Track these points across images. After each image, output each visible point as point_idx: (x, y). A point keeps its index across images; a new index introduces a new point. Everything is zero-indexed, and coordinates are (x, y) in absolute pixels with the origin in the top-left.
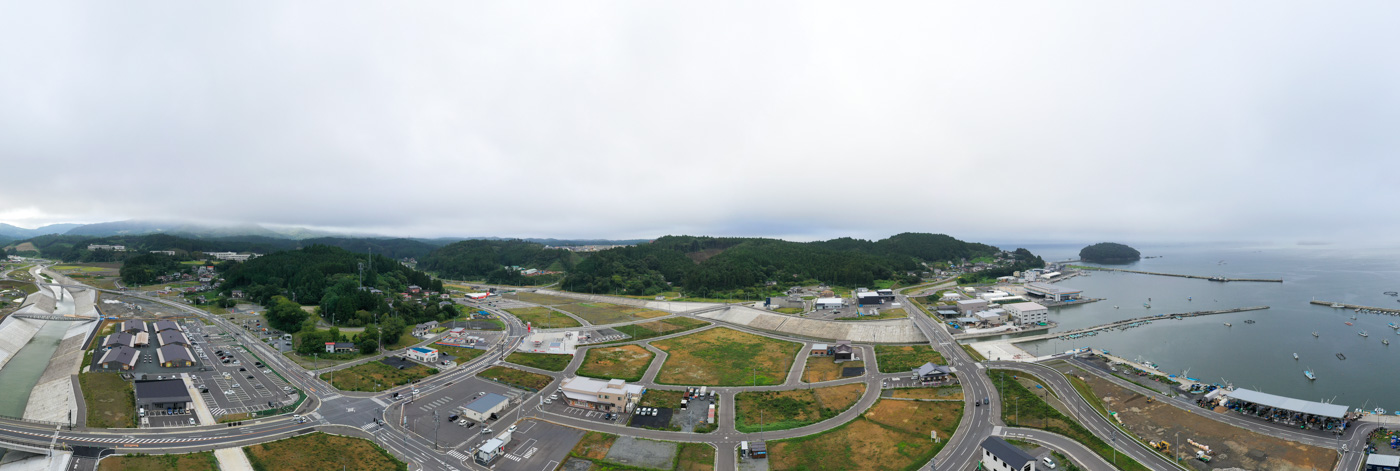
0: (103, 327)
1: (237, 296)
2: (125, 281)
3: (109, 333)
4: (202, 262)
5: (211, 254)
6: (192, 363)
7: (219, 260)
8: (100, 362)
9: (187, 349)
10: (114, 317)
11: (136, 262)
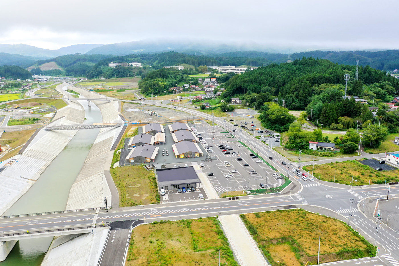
0: (128, 131)
1: (235, 102)
2: (143, 93)
3: (133, 135)
4: (207, 74)
5: (214, 68)
6: (201, 155)
7: (221, 73)
8: (127, 158)
9: (196, 144)
10: (136, 122)
11: (151, 77)
